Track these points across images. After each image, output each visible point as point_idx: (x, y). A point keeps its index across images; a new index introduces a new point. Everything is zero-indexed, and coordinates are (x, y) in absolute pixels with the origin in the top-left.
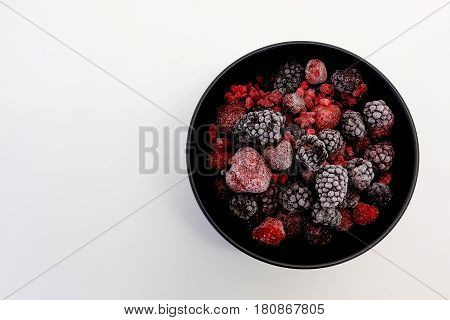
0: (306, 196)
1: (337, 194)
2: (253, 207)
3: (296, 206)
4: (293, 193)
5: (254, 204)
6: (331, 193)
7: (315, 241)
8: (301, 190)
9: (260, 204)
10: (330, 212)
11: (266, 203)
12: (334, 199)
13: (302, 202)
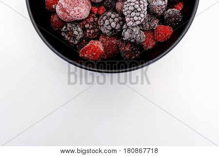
0: (116, 19)
1: (138, 14)
2: (79, 32)
3: (109, 28)
4: (107, 19)
5: (79, 29)
6: (133, 14)
7: (128, 56)
8: (113, 16)
9: (84, 30)
10: (134, 30)
11: (88, 29)
12: (136, 18)
13: (113, 24)
